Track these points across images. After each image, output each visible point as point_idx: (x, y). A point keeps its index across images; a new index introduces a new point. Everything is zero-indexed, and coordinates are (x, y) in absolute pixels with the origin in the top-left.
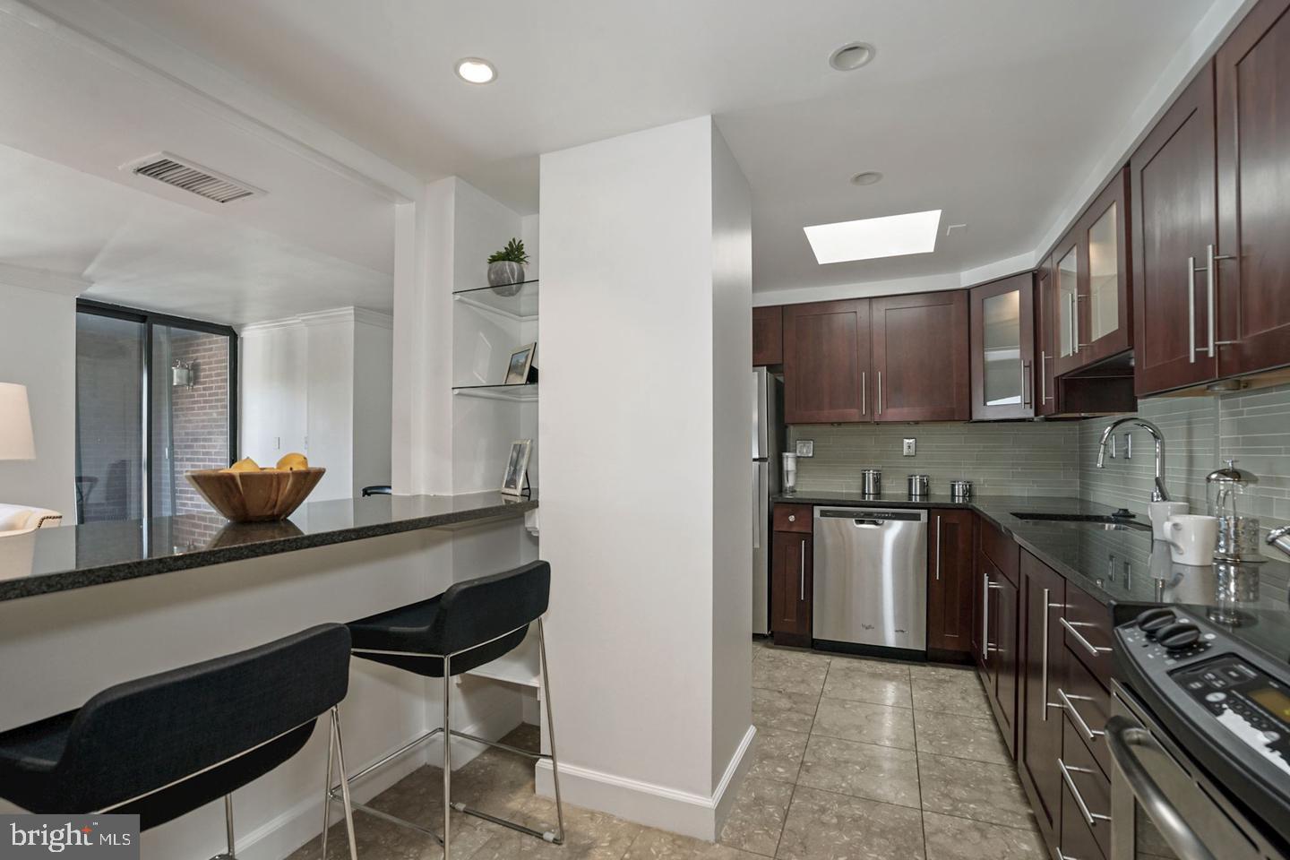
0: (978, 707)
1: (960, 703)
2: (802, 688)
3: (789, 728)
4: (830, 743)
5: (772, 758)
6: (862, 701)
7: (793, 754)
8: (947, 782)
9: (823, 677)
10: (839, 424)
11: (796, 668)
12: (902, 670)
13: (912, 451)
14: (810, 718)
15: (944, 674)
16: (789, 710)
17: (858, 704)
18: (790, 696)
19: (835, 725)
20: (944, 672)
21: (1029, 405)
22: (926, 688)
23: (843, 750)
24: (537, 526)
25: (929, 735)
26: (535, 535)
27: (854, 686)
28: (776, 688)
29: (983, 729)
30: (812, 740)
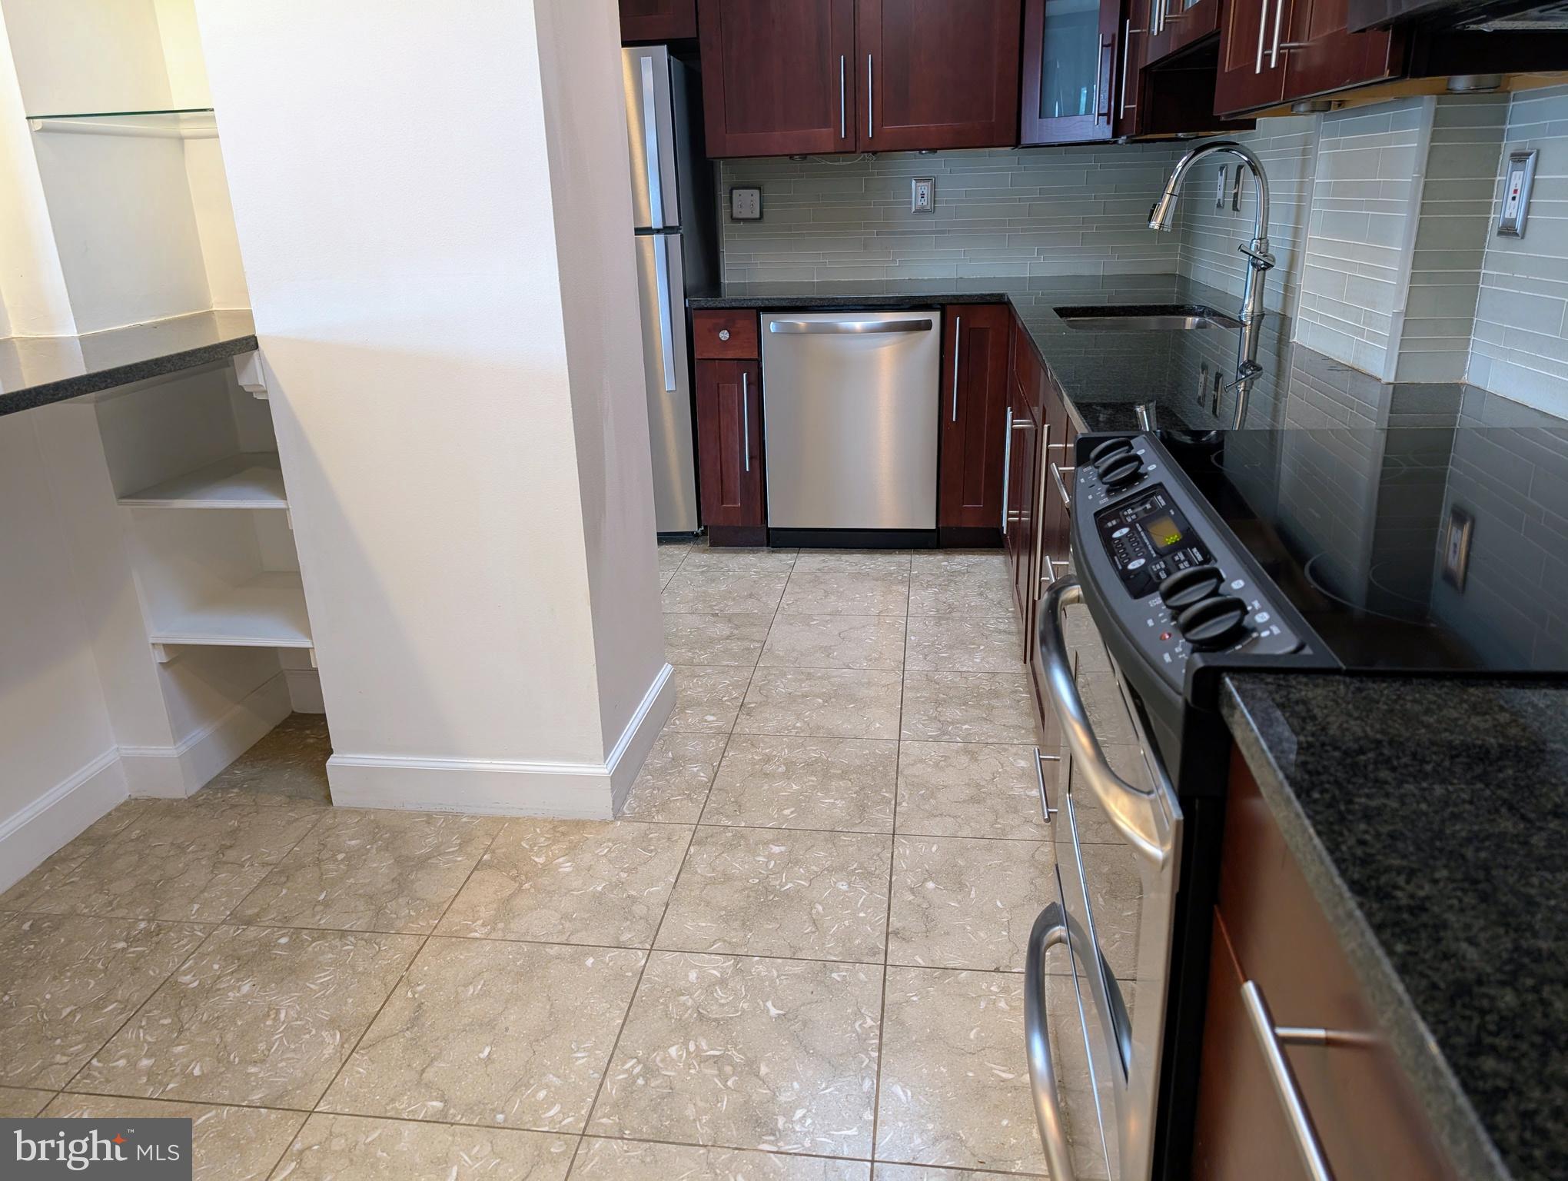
0: (999, 603)
1: (975, 601)
2: (751, 606)
3: (725, 663)
4: (784, 675)
5: (699, 704)
6: (836, 613)
7: (731, 694)
8: (938, 703)
9: (780, 587)
10: (804, 156)
11: (743, 577)
12: (899, 565)
13: (925, 202)
14: (758, 645)
15: (960, 564)
16: (728, 638)
17: (828, 618)
18: (729, 619)
19: (794, 650)
20: (960, 561)
21: (1106, 118)
22: (929, 586)
23: (802, 681)
24: (261, 382)
25: (925, 647)
26: (260, 397)
27: (827, 594)
28: (708, 610)
29: (1000, 632)
30: (758, 674)
